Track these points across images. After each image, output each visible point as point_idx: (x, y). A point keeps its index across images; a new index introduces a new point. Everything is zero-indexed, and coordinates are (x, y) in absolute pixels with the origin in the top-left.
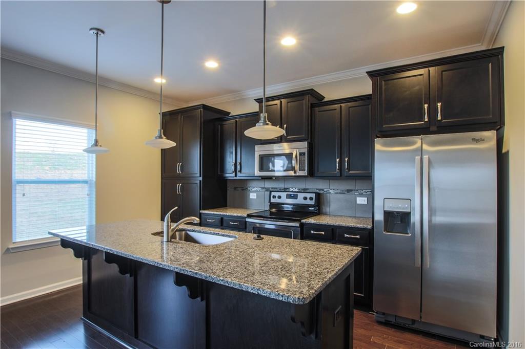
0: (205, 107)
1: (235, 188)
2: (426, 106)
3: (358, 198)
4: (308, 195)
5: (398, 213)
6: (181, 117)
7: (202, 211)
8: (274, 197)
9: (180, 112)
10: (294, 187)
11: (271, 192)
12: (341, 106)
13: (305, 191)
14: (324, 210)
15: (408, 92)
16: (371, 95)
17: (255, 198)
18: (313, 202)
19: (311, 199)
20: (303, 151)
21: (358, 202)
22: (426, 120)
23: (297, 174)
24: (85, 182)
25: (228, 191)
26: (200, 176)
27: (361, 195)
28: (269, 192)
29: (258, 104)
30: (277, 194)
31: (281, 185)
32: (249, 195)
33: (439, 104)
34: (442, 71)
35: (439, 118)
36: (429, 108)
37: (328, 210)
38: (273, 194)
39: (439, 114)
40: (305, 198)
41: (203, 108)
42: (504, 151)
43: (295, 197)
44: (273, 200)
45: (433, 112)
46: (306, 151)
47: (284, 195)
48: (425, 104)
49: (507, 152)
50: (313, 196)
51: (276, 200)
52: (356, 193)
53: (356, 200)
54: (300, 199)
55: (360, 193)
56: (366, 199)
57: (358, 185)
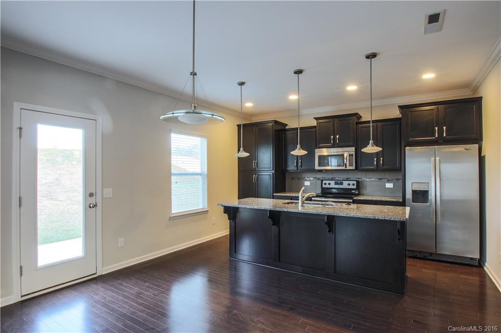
0: (276, 122)
1: (292, 178)
2: (436, 128)
3: (386, 184)
4: (351, 183)
5: (420, 191)
6: (256, 128)
7: (274, 194)
8: (325, 184)
9: (255, 125)
10: (339, 177)
11: (322, 181)
12: (377, 125)
13: (347, 180)
14: (362, 193)
15: (425, 120)
16: (400, 118)
17: (309, 184)
18: (355, 187)
19: (354, 185)
20: (351, 153)
21: (387, 187)
22: (437, 136)
23: (347, 168)
24: (200, 174)
25: (286, 181)
26: (273, 170)
28: (321, 181)
29: (316, 121)
30: (327, 182)
31: (330, 176)
32: (304, 183)
33: (444, 128)
34: (446, 108)
35: (445, 135)
36: (438, 129)
37: (365, 192)
38: (324, 182)
39: (445, 133)
41: (275, 123)
42: (482, 155)
43: (341, 184)
44: (324, 186)
45: (441, 131)
46: (354, 153)
47: (332, 183)
48: (436, 126)
49: (484, 156)
50: (355, 182)
51: (327, 186)
52: (386, 180)
53: (385, 185)
54: (345, 185)
55: (388, 181)
56: (392, 184)
57: (387, 175)
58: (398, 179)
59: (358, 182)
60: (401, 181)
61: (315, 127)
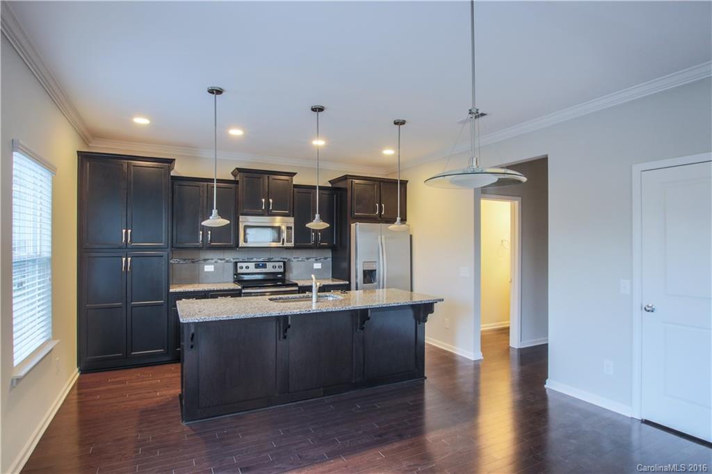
2: (377, 205)
4: (277, 264)
6: (128, 167)
8: (241, 268)
11: (236, 263)
13: (269, 261)
14: (288, 277)
17: (213, 270)
18: (282, 270)
19: (279, 267)
20: (290, 225)
21: (314, 267)
22: (377, 213)
23: (285, 245)
27: (317, 262)
28: (234, 264)
30: (244, 265)
35: (383, 213)
38: (239, 265)
39: (383, 211)
43: (264, 266)
44: (240, 271)
46: (293, 225)
50: (282, 264)
51: (244, 270)
52: (313, 260)
53: (313, 265)
54: (269, 268)
55: (316, 260)
56: (320, 264)
57: (314, 253)
58: (326, 258)
59: (284, 263)
60: (330, 260)
61: (236, 182)
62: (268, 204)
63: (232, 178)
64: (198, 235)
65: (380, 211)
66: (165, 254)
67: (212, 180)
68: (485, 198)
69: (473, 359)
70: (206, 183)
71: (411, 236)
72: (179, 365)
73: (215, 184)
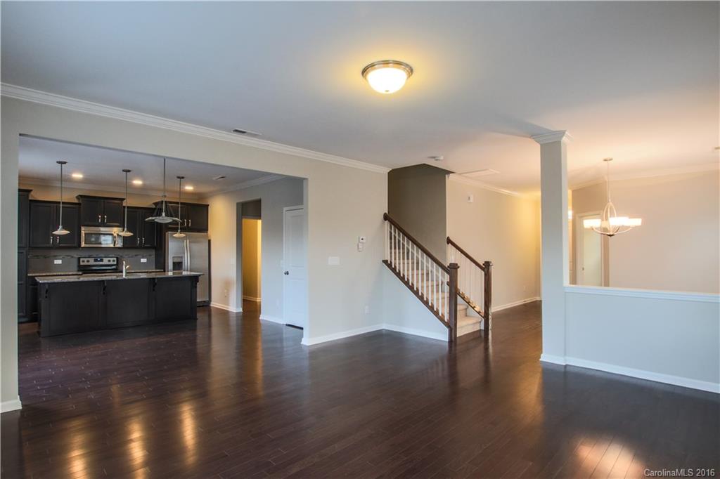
4: (112, 259)
7: (28, 275)
8: (83, 261)
11: (79, 259)
13: (105, 257)
17: (61, 263)
18: (115, 263)
19: (114, 261)
21: (142, 262)
22: (185, 225)
23: (116, 246)
26: (27, 247)
27: (143, 258)
28: (77, 259)
30: (86, 260)
31: (87, 254)
32: (53, 261)
33: (190, 220)
34: (190, 208)
35: (190, 226)
38: (81, 260)
40: (109, 261)
43: (101, 260)
44: (82, 264)
47: (91, 260)
50: (115, 259)
51: (86, 263)
52: (140, 256)
53: (140, 261)
54: (105, 261)
55: (143, 256)
56: (146, 259)
57: (141, 252)
58: (150, 255)
59: (117, 258)
60: (153, 256)
61: (79, 204)
62: (103, 219)
63: (76, 201)
64: (49, 239)
65: (188, 224)
66: (24, 251)
67: (59, 203)
68: (245, 218)
69: (235, 311)
70: (55, 205)
71: (209, 241)
72: (37, 323)
73: (61, 205)
